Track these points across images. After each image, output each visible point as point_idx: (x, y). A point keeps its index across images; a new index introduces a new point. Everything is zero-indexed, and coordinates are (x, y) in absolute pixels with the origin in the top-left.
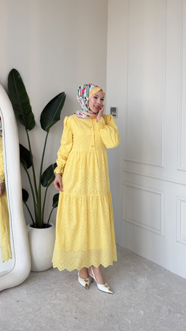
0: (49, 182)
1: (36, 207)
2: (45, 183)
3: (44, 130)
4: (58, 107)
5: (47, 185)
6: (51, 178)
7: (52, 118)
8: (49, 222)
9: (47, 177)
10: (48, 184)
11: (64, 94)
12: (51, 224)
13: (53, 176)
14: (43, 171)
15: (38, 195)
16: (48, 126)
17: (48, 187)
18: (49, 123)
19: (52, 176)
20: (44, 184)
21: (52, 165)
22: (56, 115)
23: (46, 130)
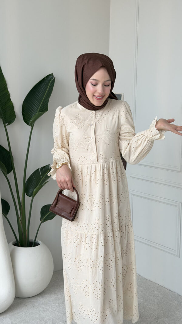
0: (35, 190)
1: (20, 222)
2: (31, 192)
3: (28, 124)
4: (45, 95)
5: (32, 195)
6: (38, 186)
7: (38, 108)
8: (36, 240)
9: (32, 185)
10: (34, 194)
11: (53, 76)
12: (40, 242)
13: (40, 183)
14: (27, 177)
15: (22, 206)
16: (33, 119)
17: (34, 197)
18: (34, 115)
19: (38, 184)
20: (30, 194)
21: (39, 169)
22: (42, 105)
23: (30, 124)
